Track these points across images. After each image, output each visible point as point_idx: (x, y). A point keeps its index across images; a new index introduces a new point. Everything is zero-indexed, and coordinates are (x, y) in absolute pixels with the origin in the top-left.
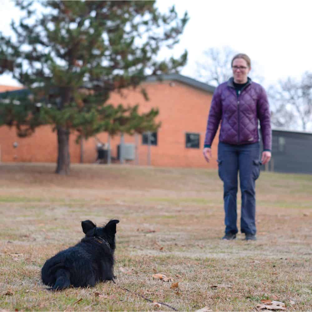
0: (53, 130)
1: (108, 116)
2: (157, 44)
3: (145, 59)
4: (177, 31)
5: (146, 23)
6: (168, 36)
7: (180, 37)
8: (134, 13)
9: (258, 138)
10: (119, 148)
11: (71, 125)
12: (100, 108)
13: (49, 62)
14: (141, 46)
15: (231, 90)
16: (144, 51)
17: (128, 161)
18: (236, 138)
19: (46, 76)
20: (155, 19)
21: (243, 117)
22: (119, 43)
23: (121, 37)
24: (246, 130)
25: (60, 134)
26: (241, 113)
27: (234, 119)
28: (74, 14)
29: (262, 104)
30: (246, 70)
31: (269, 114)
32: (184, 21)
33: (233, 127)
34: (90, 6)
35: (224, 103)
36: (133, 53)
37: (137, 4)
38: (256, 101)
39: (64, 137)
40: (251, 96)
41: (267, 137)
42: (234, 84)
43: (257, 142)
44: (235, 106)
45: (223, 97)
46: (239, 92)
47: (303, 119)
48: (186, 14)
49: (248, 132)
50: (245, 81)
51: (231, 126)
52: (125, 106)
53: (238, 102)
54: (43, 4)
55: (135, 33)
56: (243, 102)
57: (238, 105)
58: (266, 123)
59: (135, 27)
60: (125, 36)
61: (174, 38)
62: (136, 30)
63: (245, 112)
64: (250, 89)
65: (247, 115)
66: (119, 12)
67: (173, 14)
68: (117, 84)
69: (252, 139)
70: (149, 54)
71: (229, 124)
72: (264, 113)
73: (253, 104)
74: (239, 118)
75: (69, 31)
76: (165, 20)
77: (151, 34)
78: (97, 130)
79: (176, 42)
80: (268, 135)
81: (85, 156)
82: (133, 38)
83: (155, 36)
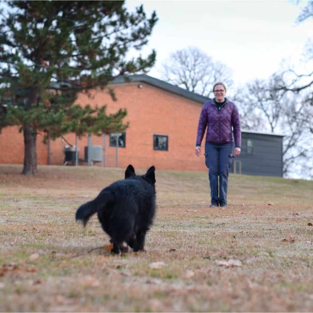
0: (20, 131)
1: (75, 117)
2: (124, 44)
3: (112, 60)
4: (145, 32)
5: (113, 24)
6: (135, 37)
7: (148, 38)
8: (101, 14)
9: (232, 139)
10: (86, 149)
11: (38, 125)
12: (67, 109)
13: (16, 62)
14: (108, 47)
15: (214, 106)
16: (111, 51)
17: (95, 162)
18: (218, 139)
19: (13, 75)
20: (123, 19)
21: (223, 125)
22: (87, 44)
23: (89, 37)
24: (224, 134)
25: (26, 134)
26: (221, 123)
27: (216, 127)
28: (41, 14)
29: (235, 116)
30: (224, 93)
31: (239, 123)
32: (153, 22)
33: (215, 132)
34: (57, 6)
35: (209, 116)
36: (101, 53)
37: (104, 4)
38: (231, 114)
39: (31, 137)
40: (228, 111)
41: (238, 138)
42: (216, 102)
43: (232, 142)
44: (217, 117)
45: (208, 112)
46: (220, 108)
47: (271, 124)
48: (154, 15)
49: (226, 136)
50: (223, 100)
51: (214, 131)
52: (93, 107)
53: (219, 115)
54: (9, 4)
55: (103, 34)
56: (222, 115)
57: (219, 117)
58: (237, 128)
59: (102, 28)
60: (93, 37)
61: (142, 39)
62: (104, 31)
63: (224, 122)
64: (227, 106)
65: (225, 124)
66: (87, 12)
67: (141, 15)
68: (84, 84)
69: (228, 140)
70: (117, 55)
71: (213, 130)
72: (236, 122)
73: (229, 116)
74: (220, 126)
75: (35, 30)
76: (132, 21)
77: (119, 34)
78: (65, 131)
79: (145, 43)
80: (238, 136)
81: (52, 158)
82: (101, 39)
83: (123, 37)
